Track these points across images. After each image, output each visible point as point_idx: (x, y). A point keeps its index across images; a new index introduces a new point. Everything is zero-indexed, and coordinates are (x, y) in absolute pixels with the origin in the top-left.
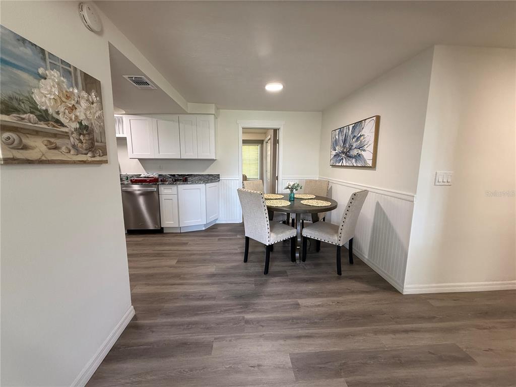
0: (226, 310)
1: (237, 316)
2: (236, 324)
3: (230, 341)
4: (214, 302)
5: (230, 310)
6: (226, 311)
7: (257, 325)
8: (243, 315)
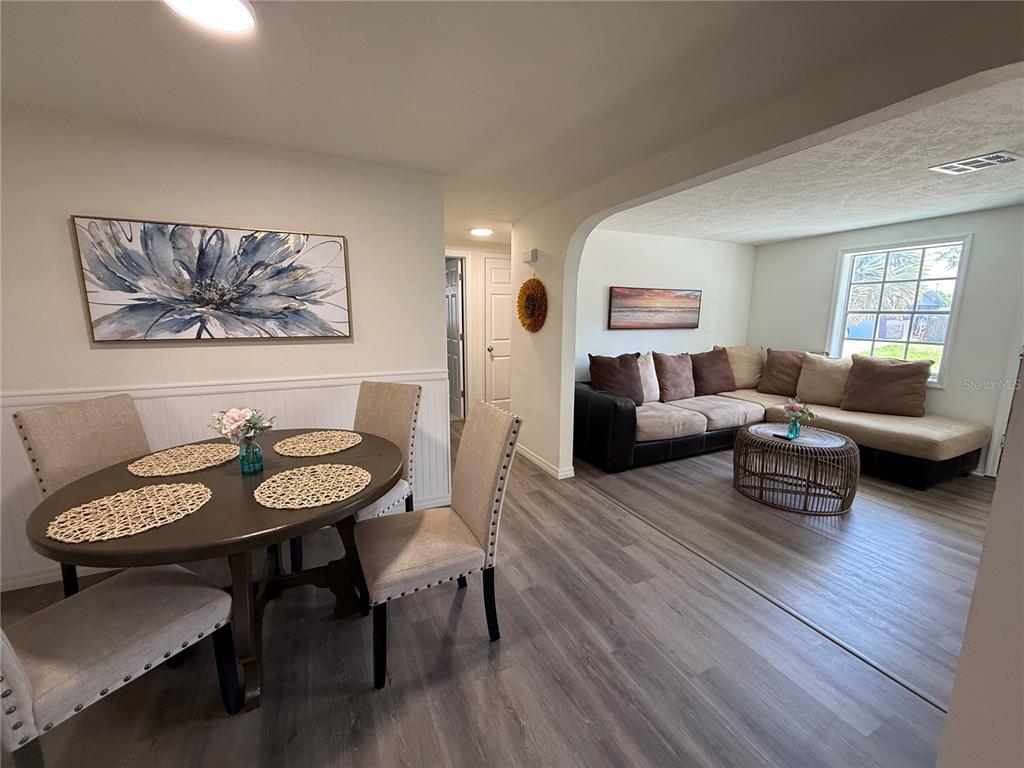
0: (620, 692)
1: (619, 665)
2: (636, 658)
3: (672, 652)
4: (619, 735)
5: (615, 687)
6: (624, 692)
7: (614, 628)
8: (611, 656)
